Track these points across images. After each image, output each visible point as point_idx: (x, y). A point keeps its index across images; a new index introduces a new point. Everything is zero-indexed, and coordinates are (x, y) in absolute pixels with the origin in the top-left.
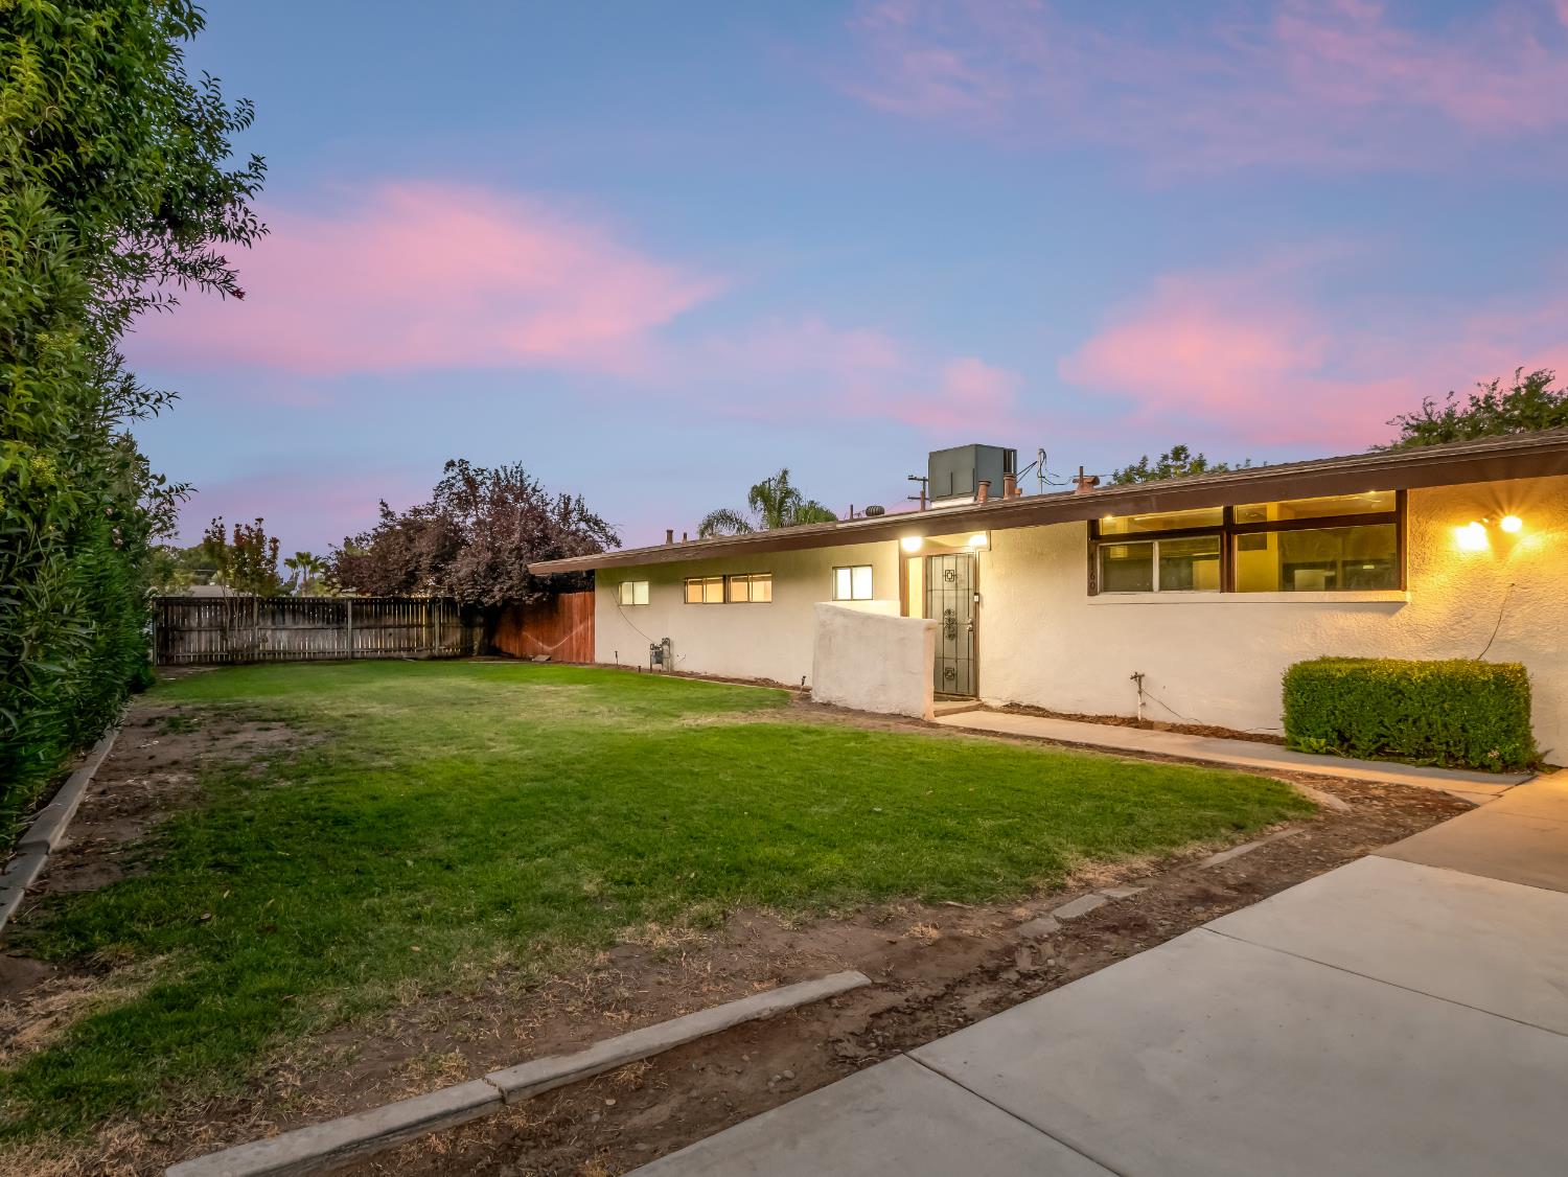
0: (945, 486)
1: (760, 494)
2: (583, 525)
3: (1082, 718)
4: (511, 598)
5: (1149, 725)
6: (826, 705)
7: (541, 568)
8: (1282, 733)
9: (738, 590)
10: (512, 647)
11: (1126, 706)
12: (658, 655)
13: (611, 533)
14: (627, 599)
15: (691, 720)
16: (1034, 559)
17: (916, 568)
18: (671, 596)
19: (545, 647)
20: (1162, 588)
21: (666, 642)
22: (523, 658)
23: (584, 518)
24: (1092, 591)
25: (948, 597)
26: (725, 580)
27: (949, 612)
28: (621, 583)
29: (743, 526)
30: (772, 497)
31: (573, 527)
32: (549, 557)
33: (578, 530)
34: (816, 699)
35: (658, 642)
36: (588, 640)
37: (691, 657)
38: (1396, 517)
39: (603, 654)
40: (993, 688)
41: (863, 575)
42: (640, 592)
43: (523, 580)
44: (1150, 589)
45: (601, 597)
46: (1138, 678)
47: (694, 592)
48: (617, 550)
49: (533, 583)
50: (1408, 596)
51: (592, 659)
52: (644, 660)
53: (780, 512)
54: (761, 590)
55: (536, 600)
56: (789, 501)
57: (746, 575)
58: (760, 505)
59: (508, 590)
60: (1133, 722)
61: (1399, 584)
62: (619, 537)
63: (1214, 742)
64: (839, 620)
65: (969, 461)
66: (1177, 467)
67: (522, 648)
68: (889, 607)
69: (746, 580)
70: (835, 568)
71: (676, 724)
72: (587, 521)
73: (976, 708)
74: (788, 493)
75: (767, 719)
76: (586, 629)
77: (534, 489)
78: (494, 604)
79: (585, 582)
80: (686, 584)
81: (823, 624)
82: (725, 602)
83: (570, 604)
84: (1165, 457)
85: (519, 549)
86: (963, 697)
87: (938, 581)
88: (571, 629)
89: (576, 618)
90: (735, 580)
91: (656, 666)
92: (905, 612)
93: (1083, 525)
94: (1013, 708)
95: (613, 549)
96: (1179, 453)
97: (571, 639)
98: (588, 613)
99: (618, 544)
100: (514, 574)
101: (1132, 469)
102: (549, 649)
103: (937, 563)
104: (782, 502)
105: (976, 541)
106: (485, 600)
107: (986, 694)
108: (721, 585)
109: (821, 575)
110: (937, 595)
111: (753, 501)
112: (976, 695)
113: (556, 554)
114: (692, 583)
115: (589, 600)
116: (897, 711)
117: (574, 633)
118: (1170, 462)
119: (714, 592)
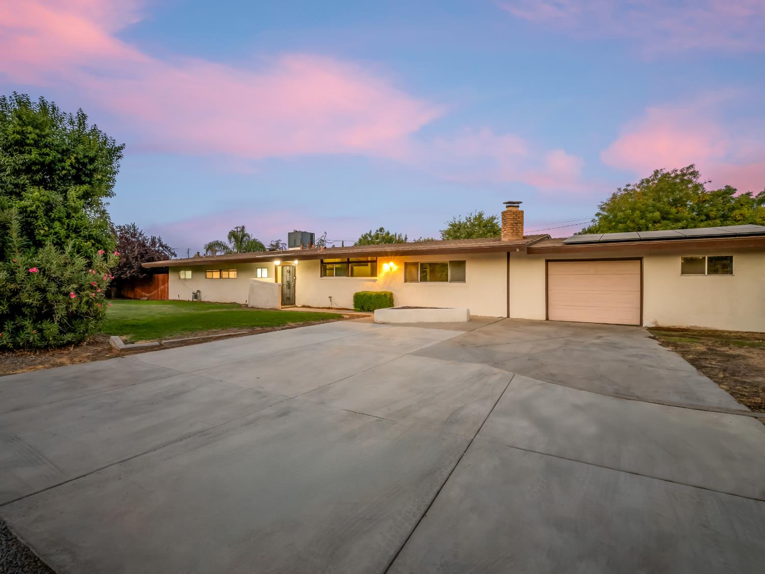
0: (293, 243)
1: (232, 235)
2: (161, 248)
3: (319, 308)
4: (134, 276)
5: (332, 308)
6: (252, 307)
7: (146, 265)
8: (354, 308)
9: (225, 274)
10: (131, 295)
11: (328, 304)
12: (196, 296)
13: (173, 251)
14: (182, 277)
15: (211, 311)
16: (309, 268)
17: (279, 269)
18: (200, 277)
19: (146, 294)
20: (336, 275)
21: (198, 291)
22: (135, 299)
23: (161, 245)
24: (321, 276)
25: (287, 277)
26: (221, 271)
27: (288, 281)
28: (180, 271)
29: (225, 248)
30: (238, 236)
31: (157, 249)
32: (148, 261)
33: (159, 250)
34: (249, 306)
35: (196, 292)
36: (165, 292)
37: (207, 296)
38: (376, 261)
39: (172, 296)
40: (299, 301)
41: (265, 271)
42: (189, 274)
43: (139, 269)
44: (333, 276)
45: (172, 277)
46: (330, 297)
47: (209, 275)
48: (175, 258)
49: (142, 270)
50: (377, 278)
51: (168, 298)
52: (190, 298)
53: (241, 242)
54: (233, 274)
55: (144, 277)
56: (245, 239)
57: (228, 270)
58: (233, 239)
59: (133, 272)
60: (329, 308)
61: (376, 276)
62: (176, 253)
63: (343, 311)
64: (256, 284)
65: (300, 236)
66: (381, 234)
67: (134, 295)
68: (272, 280)
69: (228, 271)
70: (257, 268)
71: (208, 311)
72: (162, 247)
73: (294, 307)
74: (244, 235)
75: (234, 310)
76: (165, 288)
77: (140, 234)
78: (126, 278)
79: (165, 270)
80: (206, 272)
81: (251, 285)
82: (220, 278)
83: (158, 278)
84: (377, 231)
85: (137, 257)
86: (291, 304)
87: (285, 273)
88: (158, 287)
89: (160, 283)
90: (224, 271)
91: (195, 300)
92: (276, 281)
93: (319, 261)
94: (303, 306)
95: (173, 258)
96: (381, 229)
97: (158, 291)
98: (166, 281)
99: (176, 256)
100: (135, 267)
101: (367, 234)
102: (148, 295)
103: (285, 268)
104: (242, 238)
105: (296, 262)
106: (123, 276)
107: (296, 304)
108: (219, 273)
109: (253, 271)
110: (285, 277)
111: (230, 238)
112: (295, 304)
113: (151, 259)
114: (208, 272)
115: (166, 278)
116: (271, 308)
117: (159, 289)
118: (379, 232)
119: (216, 275)
